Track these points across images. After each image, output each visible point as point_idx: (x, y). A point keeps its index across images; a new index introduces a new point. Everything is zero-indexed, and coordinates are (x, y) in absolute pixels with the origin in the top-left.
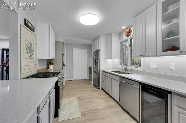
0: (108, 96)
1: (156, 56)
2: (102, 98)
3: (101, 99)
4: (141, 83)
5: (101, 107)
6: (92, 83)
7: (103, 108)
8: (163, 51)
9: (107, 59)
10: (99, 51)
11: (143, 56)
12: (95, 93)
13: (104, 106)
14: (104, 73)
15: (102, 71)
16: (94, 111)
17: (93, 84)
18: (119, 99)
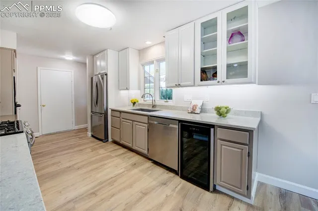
0: (126, 150)
1: (194, 86)
2: (116, 156)
3: (116, 158)
4: (180, 121)
5: (122, 171)
6: (89, 134)
7: (124, 171)
8: (201, 81)
9: (121, 90)
10: (105, 76)
11: (179, 86)
12: (102, 151)
13: (125, 168)
14: (118, 114)
15: (113, 110)
16: (111, 180)
17: (92, 136)
18: (147, 150)
